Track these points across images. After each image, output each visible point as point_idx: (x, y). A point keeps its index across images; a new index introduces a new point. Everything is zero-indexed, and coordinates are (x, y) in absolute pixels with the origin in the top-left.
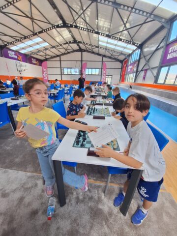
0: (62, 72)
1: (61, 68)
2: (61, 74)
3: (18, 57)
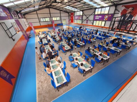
1: (38, 18)
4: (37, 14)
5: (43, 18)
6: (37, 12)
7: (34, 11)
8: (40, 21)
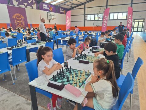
0: (86, 18)
1: (85, 15)
2: (84, 21)
3: (49, 8)
4: (85, 8)
5: (91, 14)
6: (86, 4)
7: (82, 4)
8: (85, 19)
